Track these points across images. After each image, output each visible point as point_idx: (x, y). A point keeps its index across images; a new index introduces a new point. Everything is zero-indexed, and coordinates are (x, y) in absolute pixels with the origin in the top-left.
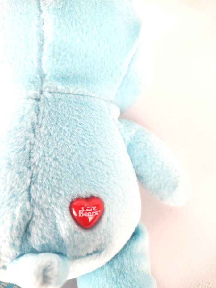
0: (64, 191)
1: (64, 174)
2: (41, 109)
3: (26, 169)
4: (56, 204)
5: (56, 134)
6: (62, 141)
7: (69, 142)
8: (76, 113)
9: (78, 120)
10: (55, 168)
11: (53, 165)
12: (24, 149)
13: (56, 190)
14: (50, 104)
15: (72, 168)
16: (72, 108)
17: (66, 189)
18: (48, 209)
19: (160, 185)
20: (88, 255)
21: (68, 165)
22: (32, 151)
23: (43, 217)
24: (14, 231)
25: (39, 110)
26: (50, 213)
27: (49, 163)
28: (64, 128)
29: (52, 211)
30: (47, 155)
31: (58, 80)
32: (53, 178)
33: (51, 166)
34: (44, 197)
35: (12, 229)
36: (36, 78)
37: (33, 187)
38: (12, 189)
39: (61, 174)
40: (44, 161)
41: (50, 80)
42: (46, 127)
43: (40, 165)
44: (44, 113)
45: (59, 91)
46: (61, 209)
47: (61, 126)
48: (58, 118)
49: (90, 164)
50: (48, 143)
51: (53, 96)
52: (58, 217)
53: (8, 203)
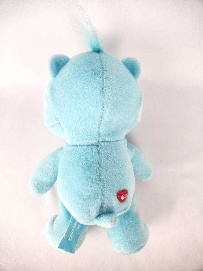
0: (115, 190)
1: (114, 182)
2: (100, 151)
3: (99, 182)
4: (112, 195)
5: (109, 164)
6: (111, 167)
7: (114, 167)
8: (115, 152)
9: (116, 155)
10: (111, 180)
11: (110, 179)
12: (97, 173)
13: (112, 190)
14: (104, 148)
15: (117, 179)
16: (113, 150)
17: (115, 189)
18: (109, 197)
19: (143, 175)
20: (122, 211)
21: (115, 178)
22: (100, 173)
23: (108, 201)
24: (98, 207)
25: (99, 152)
26: (110, 199)
27: (108, 178)
28: (111, 161)
29: (111, 198)
30: (107, 175)
31: (106, 136)
32: (110, 185)
33: (109, 179)
34: (108, 193)
35: (97, 207)
36: (96, 135)
37: (103, 190)
38: (95, 191)
39: (113, 182)
40: (106, 178)
41: (103, 136)
42: (104, 161)
43: (105, 180)
44: (101, 153)
45: (106, 141)
46: (115, 197)
47: (110, 160)
48: (108, 155)
49: (123, 177)
50: (106, 169)
51: (104, 144)
52: (113, 200)
53: (94, 197)
